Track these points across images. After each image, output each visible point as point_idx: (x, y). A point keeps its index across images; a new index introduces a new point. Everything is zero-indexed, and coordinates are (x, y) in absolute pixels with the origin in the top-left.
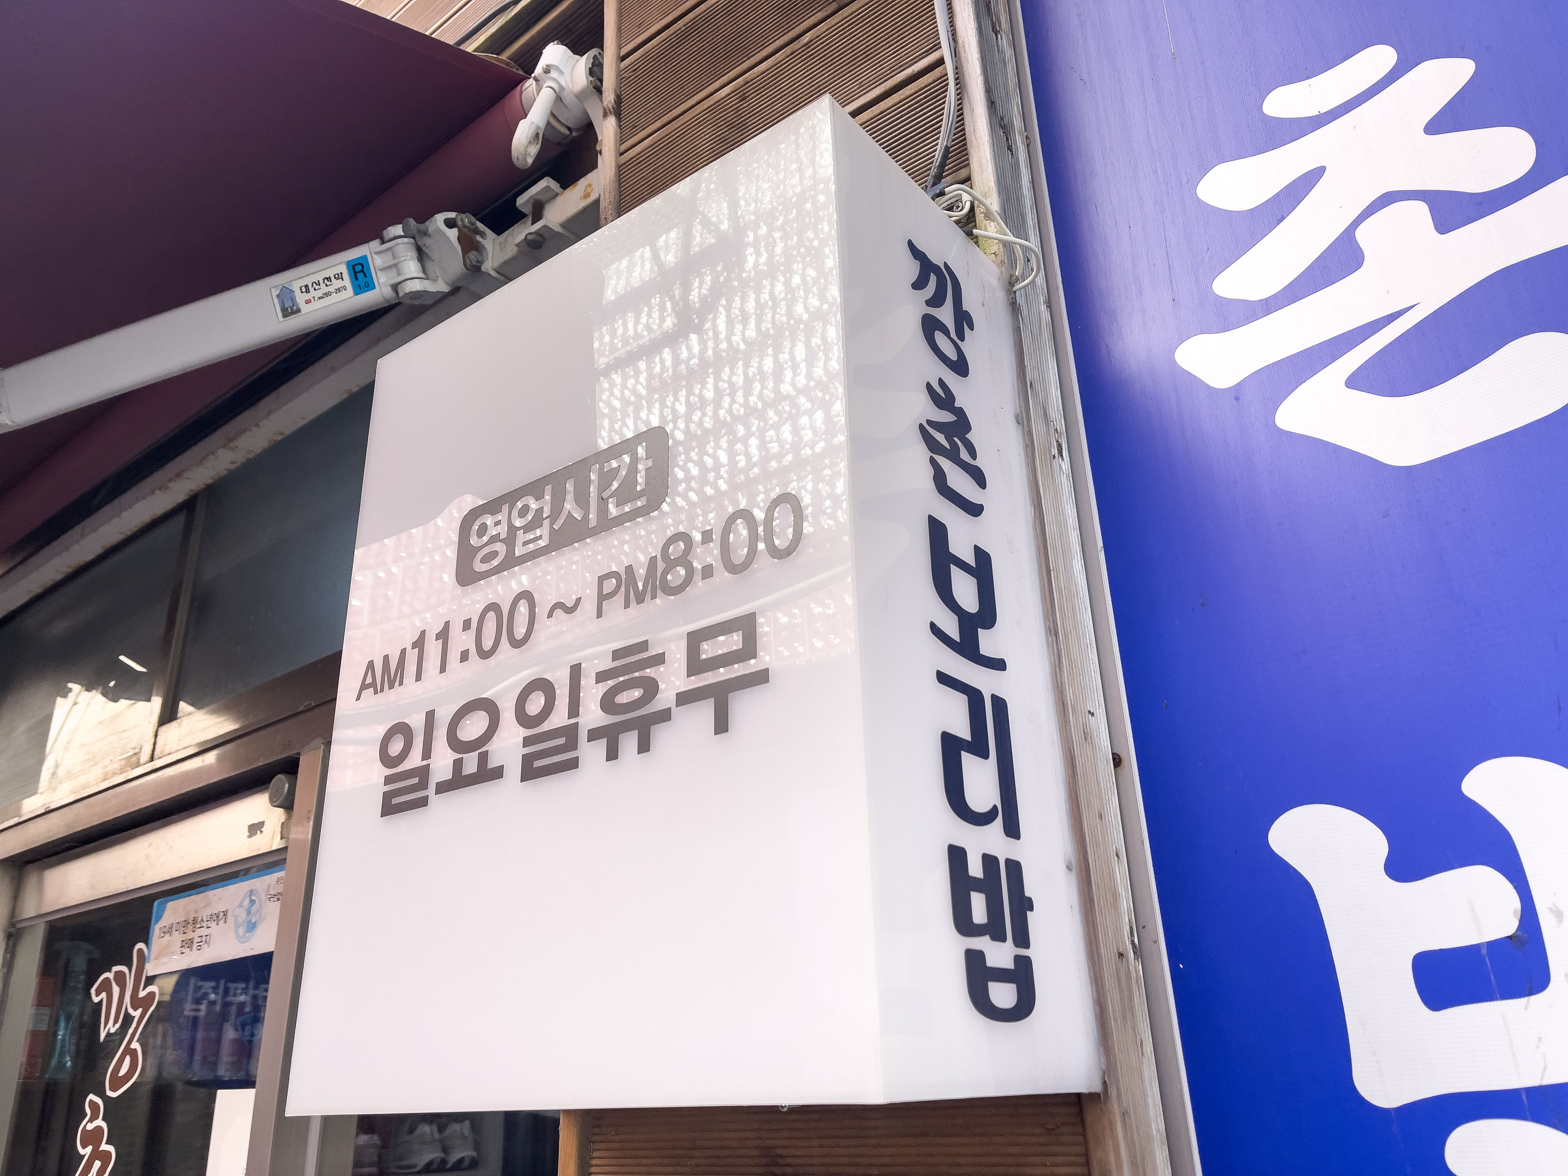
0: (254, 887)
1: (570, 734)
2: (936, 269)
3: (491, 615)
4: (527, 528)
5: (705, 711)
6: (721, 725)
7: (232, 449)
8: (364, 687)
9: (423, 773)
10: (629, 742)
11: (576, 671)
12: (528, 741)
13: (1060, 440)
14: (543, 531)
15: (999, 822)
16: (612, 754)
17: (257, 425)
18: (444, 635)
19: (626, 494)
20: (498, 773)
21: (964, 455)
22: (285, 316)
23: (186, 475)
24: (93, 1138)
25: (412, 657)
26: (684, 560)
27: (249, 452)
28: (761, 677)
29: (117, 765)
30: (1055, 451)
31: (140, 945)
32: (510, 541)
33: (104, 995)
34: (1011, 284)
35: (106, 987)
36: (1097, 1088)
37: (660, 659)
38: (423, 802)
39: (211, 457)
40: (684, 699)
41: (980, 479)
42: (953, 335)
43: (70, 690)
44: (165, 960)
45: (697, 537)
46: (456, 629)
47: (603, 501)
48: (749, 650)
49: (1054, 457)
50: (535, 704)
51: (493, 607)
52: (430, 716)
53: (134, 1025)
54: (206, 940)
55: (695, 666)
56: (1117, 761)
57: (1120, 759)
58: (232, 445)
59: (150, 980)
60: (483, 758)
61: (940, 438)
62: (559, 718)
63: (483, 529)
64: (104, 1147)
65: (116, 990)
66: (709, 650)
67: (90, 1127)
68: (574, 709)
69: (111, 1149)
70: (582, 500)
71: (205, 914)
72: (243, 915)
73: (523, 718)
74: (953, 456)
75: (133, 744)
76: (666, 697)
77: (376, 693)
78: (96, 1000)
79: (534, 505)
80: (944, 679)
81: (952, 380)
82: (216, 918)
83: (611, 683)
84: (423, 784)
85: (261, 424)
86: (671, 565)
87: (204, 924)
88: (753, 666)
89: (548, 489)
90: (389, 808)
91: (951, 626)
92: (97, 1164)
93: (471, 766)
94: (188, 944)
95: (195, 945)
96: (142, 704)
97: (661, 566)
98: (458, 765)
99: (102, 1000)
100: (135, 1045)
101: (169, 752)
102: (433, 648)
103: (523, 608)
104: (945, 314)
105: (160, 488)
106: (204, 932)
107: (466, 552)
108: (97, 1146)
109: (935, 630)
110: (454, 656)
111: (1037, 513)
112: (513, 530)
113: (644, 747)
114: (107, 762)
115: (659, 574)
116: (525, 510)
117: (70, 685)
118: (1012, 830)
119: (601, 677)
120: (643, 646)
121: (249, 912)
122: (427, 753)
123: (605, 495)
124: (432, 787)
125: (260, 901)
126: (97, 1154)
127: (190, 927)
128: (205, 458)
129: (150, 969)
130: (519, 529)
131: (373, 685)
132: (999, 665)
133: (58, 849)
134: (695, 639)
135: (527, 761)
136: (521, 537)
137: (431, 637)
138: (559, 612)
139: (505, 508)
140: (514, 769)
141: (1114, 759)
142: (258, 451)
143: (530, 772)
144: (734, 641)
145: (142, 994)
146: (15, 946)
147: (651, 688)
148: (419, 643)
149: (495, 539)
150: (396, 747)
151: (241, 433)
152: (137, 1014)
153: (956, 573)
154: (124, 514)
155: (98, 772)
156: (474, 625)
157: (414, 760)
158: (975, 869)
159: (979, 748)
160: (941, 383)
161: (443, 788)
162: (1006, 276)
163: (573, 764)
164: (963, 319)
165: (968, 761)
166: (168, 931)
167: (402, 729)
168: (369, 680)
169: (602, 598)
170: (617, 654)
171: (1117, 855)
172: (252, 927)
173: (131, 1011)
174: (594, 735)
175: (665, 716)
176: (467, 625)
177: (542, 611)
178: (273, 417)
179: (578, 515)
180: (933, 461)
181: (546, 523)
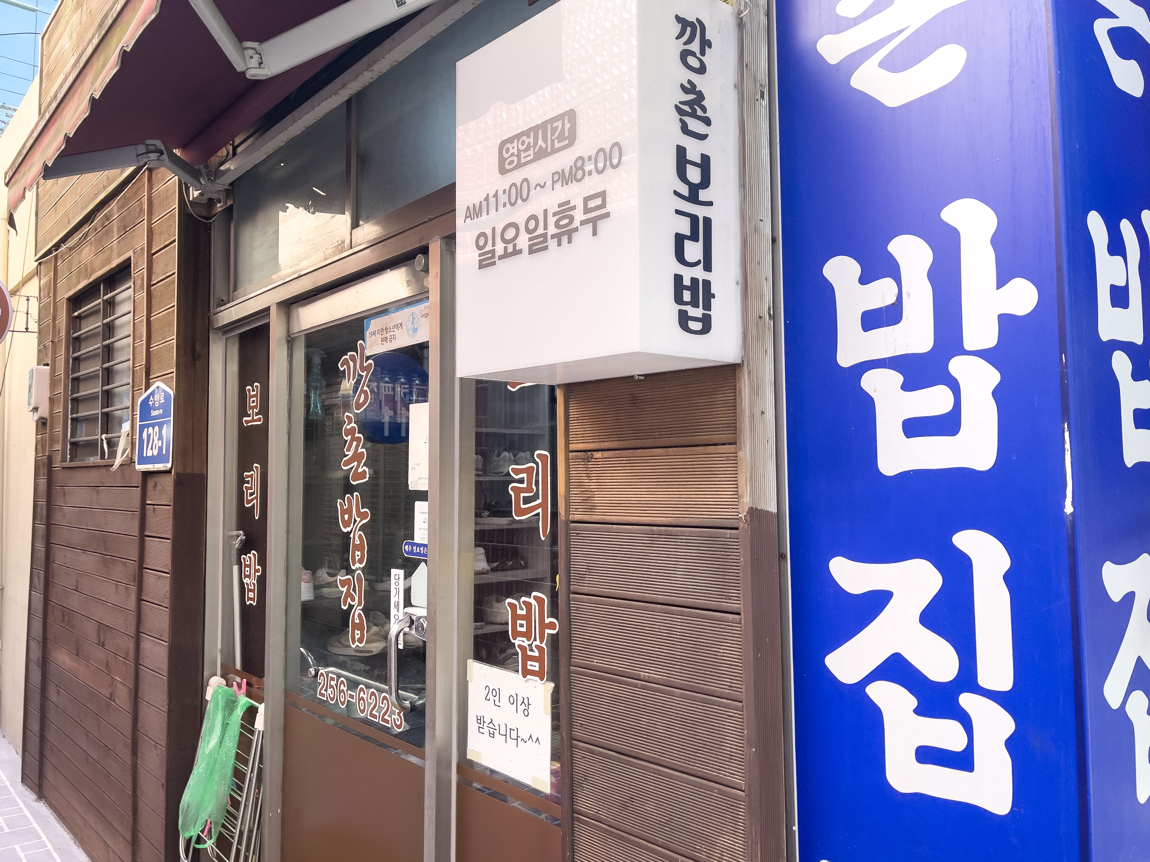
0: (414, 311)
1: (544, 236)
2: (691, 24)
3: (513, 188)
4: (525, 151)
5: (589, 227)
6: (595, 233)
7: (371, 71)
8: (466, 217)
9: (493, 252)
10: (565, 239)
11: (545, 211)
12: (530, 239)
13: (763, 90)
14: (531, 152)
15: (701, 266)
16: (559, 244)
17: (384, 58)
18: (496, 195)
19: (561, 138)
20: (520, 252)
21: (700, 113)
22: (398, 6)
23: (347, 86)
24: (351, 432)
25: (484, 204)
26: (582, 168)
27: (379, 72)
28: (607, 215)
29: (331, 251)
30: (758, 97)
31: (361, 342)
32: (519, 156)
33: (345, 366)
34: (739, 14)
35: (346, 362)
36: (738, 361)
37: (574, 208)
38: (494, 263)
39: (361, 76)
40: (583, 223)
41: (707, 122)
42: (698, 55)
43: (288, 207)
44: (374, 348)
45: (586, 159)
46: (500, 193)
47: (553, 141)
48: (603, 205)
49: (757, 100)
50: (532, 225)
51: (514, 184)
52: (494, 229)
53: (363, 379)
54: (394, 337)
55: (586, 211)
56: (774, 240)
57: (775, 239)
58: (371, 69)
59: (368, 358)
60: (515, 246)
61: (686, 108)
62: (540, 231)
63: (507, 151)
64: (357, 435)
65: (351, 364)
66: (592, 204)
67: (348, 427)
68: (545, 228)
69: (361, 435)
70: (545, 140)
71: (391, 325)
72: (410, 325)
73: (528, 231)
74: (693, 115)
75: (337, 239)
76: (576, 223)
77: (471, 220)
78: (342, 369)
79: (527, 141)
80: (678, 212)
81: (696, 78)
82: (396, 326)
83: (558, 217)
84: (493, 256)
85: (386, 57)
86: (578, 169)
87: (392, 330)
88: (603, 211)
89: (532, 133)
90: (481, 266)
91: (684, 190)
92: (355, 443)
93: (510, 249)
94: (385, 339)
95: (388, 340)
96: (339, 216)
97: (574, 170)
98: (506, 248)
99: (345, 369)
100: (365, 388)
101: (359, 243)
102: (492, 200)
103: (525, 184)
104: (695, 46)
105: (334, 94)
106: (392, 333)
107: (502, 161)
108: (353, 435)
109: (676, 193)
110: (501, 204)
111: (741, 132)
112: (519, 151)
113: (570, 241)
114: (324, 249)
115: (573, 173)
116: (523, 143)
117: (287, 205)
118: (708, 267)
119: (555, 214)
120: (568, 202)
121: (413, 323)
122: (494, 245)
123: (553, 138)
124: (497, 258)
125: (418, 318)
126: (353, 439)
127: (384, 332)
128: (357, 76)
129: (368, 353)
130: (522, 151)
131: (470, 216)
132: (710, 204)
133: (307, 296)
134: (586, 200)
135: (530, 247)
136: (523, 155)
137: (491, 196)
138: (538, 188)
139: (516, 141)
140: (526, 250)
141: (772, 239)
142: (385, 71)
143: (531, 251)
144: (598, 201)
145: (365, 365)
146: (292, 346)
147: (571, 219)
148: (487, 199)
149: (513, 155)
150: (481, 243)
151: (375, 62)
152: (364, 374)
153: (689, 167)
154: (316, 109)
155: (320, 255)
156: (507, 191)
157: (489, 247)
158: (687, 282)
159: (694, 237)
160: (690, 82)
161: (501, 258)
162: (736, 10)
163: (546, 248)
164: (705, 44)
165: (688, 244)
166: (374, 334)
167: (483, 234)
168: (468, 214)
169: (554, 182)
170: (560, 206)
171: (766, 279)
172: (415, 330)
173: (361, 373)
174: (553, 237)
175: (576, 230)
176: (504, 192)
177: (532, 186)
178: (392, 53)
179: (544, 146)
180: (681, 121)
181: (532, 148)
